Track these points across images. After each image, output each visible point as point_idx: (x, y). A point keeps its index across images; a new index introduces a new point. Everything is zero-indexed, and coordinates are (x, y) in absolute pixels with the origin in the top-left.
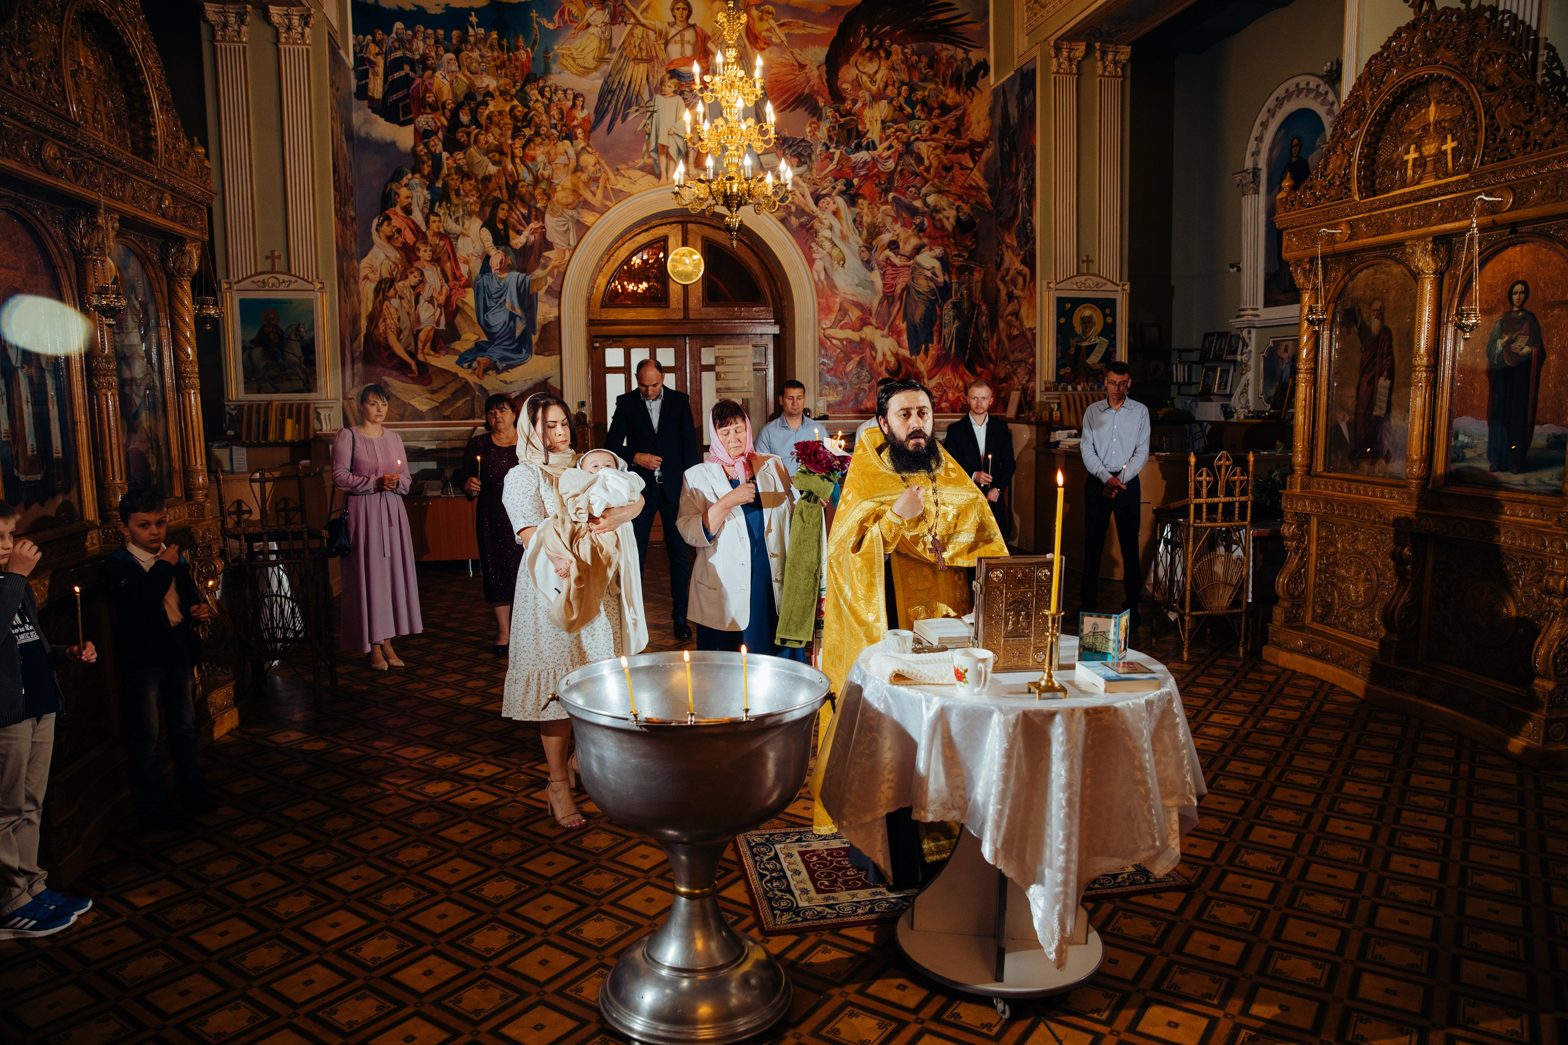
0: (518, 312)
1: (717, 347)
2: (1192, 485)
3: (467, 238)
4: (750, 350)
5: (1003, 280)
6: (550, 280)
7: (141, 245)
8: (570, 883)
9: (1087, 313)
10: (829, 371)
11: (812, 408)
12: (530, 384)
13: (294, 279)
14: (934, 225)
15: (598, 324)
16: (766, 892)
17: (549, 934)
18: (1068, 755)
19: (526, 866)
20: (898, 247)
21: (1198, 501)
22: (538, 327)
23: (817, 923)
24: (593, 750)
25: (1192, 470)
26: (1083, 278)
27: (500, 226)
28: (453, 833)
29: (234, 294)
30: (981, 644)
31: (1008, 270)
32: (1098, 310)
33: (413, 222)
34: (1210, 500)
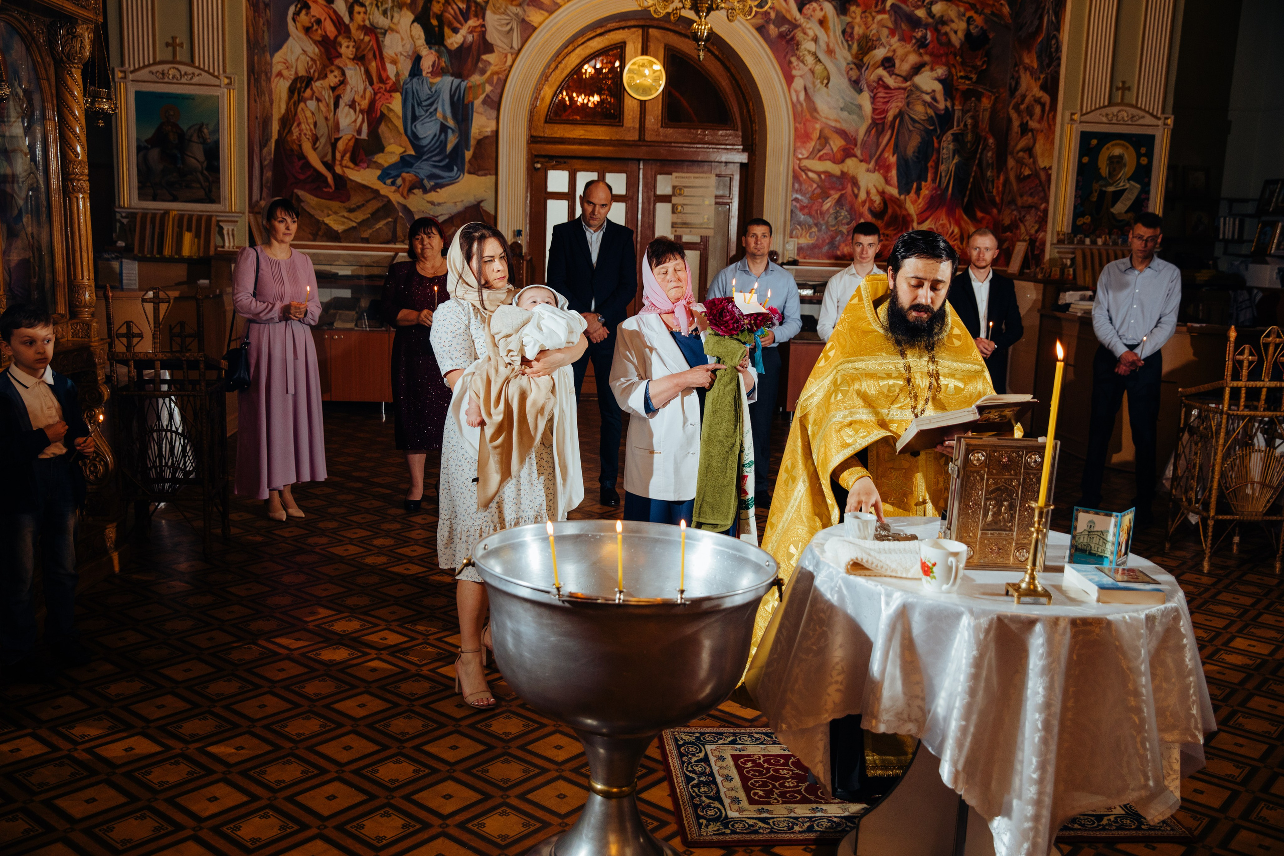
0: (451, 123)
1: (675, 174)
2: (1229, 365)
3: (395, 34)
4: (712, 180)
5: (1016, 108)
6: (488, 88)
7: (26, 24)
8: (474, 771)
9: (1117, 151)
10: (802, 209)
11: (780, 251)
12: (460, 207)
13: (197, 72)
14: (938, 39)
15: (540, 142)
16: (692, 798)
17: (447, 826)
18: (1048, 670)
19: (428, 748)
20: (894, 65)
21: (1235, 384)
22: (473, 142)
23: (748, 837)
24: (509, 624)
25: (1231, 347)
26: (1115, 109)
27: (435, 22)
28: (349, 706)
29: (129, 85)
30: (954, 536)
31: (1024, 97)
32: (1131, 149)
33: (335, 12)
34: (1251, 384)
